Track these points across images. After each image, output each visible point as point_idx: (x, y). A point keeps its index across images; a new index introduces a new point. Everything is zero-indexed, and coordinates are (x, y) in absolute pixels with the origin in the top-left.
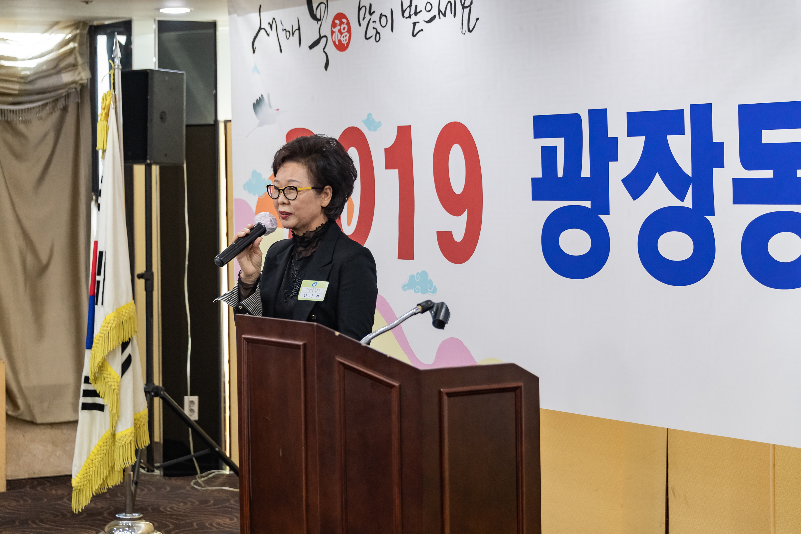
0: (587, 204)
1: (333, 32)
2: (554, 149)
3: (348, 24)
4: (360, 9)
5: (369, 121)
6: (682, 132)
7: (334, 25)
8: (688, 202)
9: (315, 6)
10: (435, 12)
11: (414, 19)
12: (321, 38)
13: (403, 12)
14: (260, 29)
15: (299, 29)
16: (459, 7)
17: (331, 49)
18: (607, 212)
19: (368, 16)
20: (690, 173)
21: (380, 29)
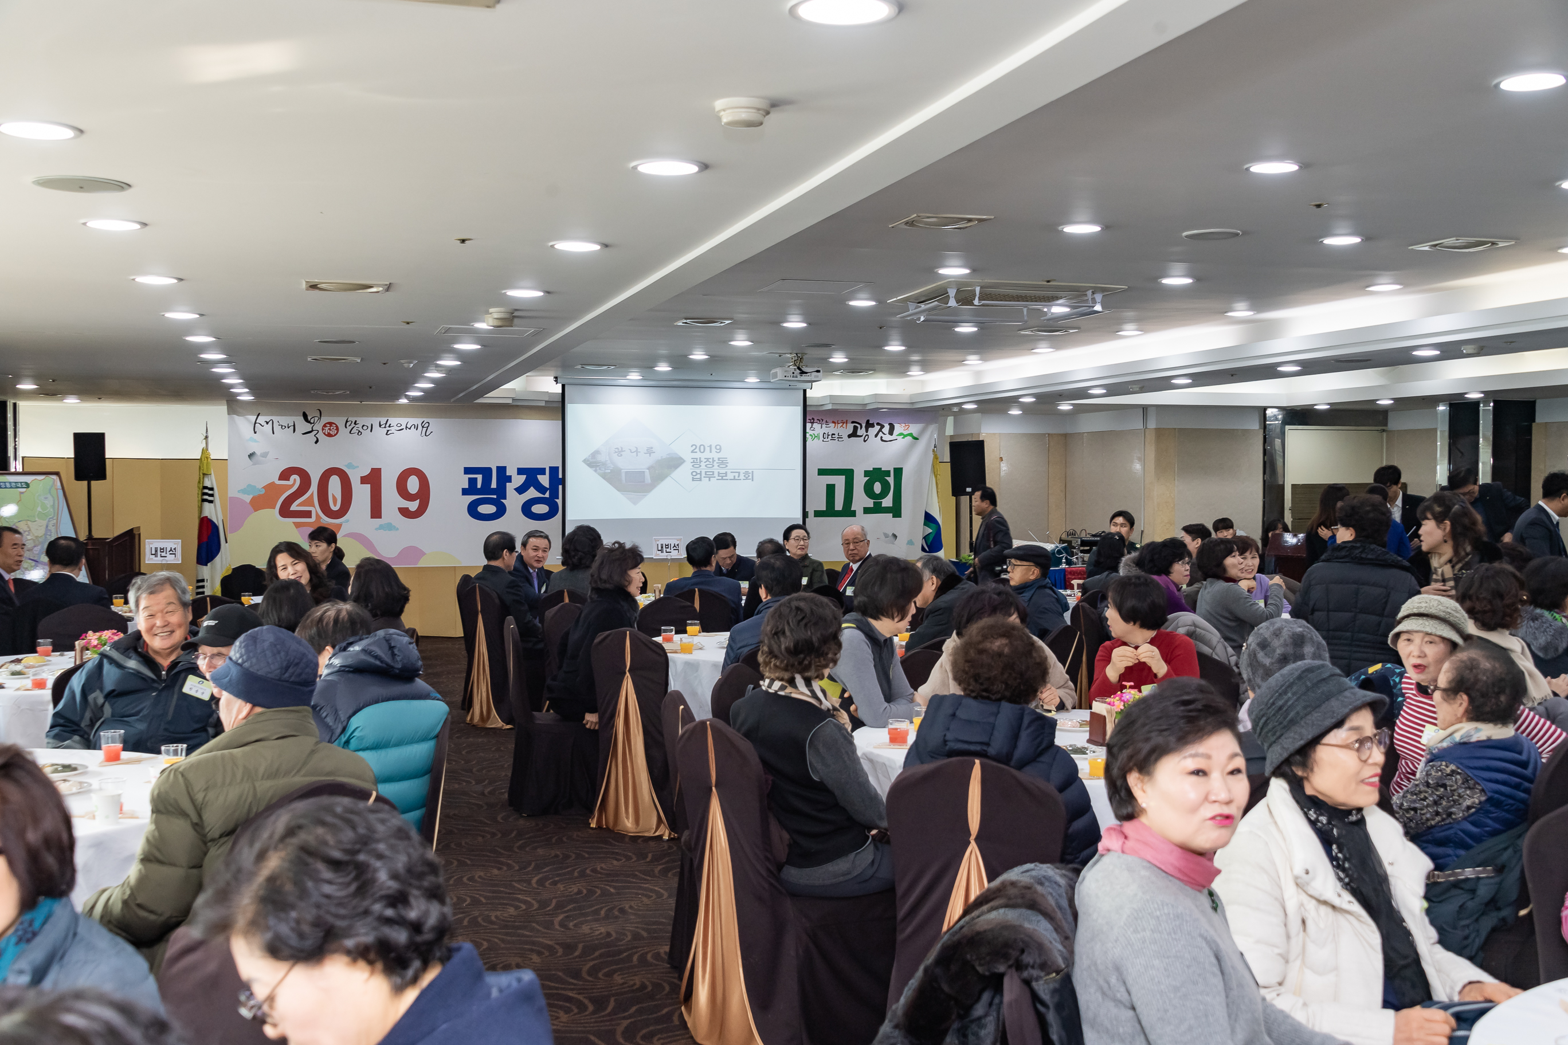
0: (495, 497)
1: (323, 429)
2: (476, 479)
3: (337, 427)
4: (347, 422)
5: (350, 466)
6: (545, 474)
7: (325, 426)
8: (547, 495)
9: (309, 418)
10: (404, 427)
11: (388, 429)
12: (312, 431)
13: (380, 426)
14: (255, 423)
15: (294, 426)
16: (420, 427)
17: (320, 436)
18: (505, 499)
19: (353, 425)
20: (547, 486)
21: (361, 430)
